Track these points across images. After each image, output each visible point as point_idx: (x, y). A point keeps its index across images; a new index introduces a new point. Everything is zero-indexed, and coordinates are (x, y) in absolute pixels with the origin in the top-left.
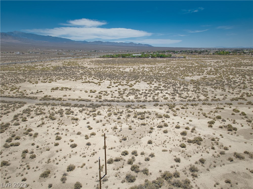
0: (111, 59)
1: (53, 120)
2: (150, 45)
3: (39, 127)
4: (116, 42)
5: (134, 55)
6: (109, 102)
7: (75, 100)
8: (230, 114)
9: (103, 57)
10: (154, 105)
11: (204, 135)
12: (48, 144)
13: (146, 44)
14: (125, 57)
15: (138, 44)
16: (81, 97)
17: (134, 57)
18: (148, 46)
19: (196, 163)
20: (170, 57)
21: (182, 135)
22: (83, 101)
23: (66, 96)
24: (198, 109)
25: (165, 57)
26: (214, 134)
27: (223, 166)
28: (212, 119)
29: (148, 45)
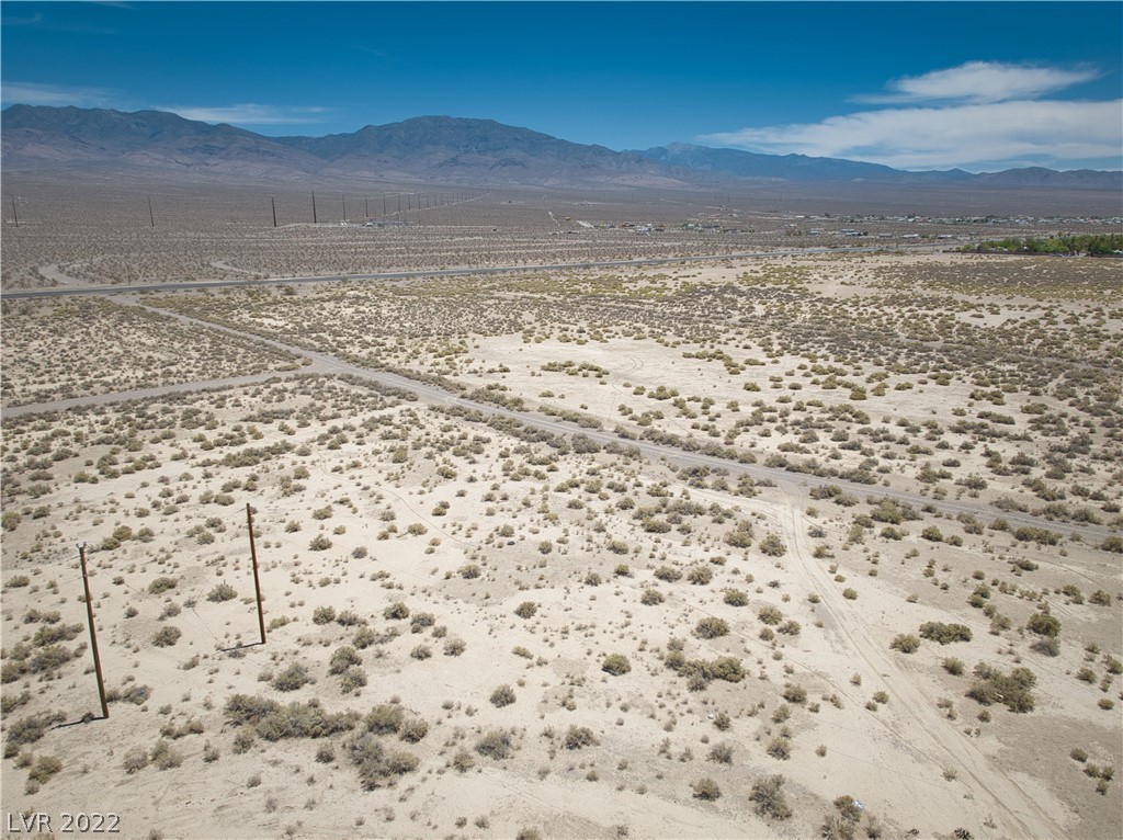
23: (550, 396)
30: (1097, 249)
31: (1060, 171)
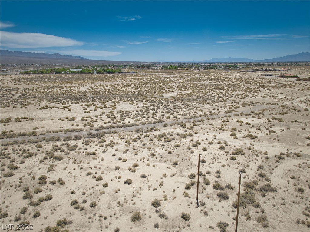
0: (42, 75)
1: (60, 160)
2: (83, 58)
3: (51, 172)
4: (33, 52)
5: (72, 70)
6: (108, 128)
7: (58, 132)
8: (238, 125)
9: (27, 73)
10: (164, 126)
11: (239, 146)
12: (92, 188)
13: (77, 56)
14: (60, 73)
15: (66, 55)
16: (63, 128)
17: (73, 72)
18: (80, 59)
19: (258, 170)
20: (120, 72)
21: (222, 149)
22: (72, 132)
23: (38, 128)
24: (209, 125)
25: (114, 73)
26: (245, 144)
27: (277, 168)
28: (230, 132)
29: (80, 57)
30: (58, 72)
31: (13, 51)
